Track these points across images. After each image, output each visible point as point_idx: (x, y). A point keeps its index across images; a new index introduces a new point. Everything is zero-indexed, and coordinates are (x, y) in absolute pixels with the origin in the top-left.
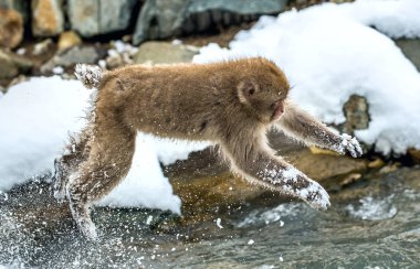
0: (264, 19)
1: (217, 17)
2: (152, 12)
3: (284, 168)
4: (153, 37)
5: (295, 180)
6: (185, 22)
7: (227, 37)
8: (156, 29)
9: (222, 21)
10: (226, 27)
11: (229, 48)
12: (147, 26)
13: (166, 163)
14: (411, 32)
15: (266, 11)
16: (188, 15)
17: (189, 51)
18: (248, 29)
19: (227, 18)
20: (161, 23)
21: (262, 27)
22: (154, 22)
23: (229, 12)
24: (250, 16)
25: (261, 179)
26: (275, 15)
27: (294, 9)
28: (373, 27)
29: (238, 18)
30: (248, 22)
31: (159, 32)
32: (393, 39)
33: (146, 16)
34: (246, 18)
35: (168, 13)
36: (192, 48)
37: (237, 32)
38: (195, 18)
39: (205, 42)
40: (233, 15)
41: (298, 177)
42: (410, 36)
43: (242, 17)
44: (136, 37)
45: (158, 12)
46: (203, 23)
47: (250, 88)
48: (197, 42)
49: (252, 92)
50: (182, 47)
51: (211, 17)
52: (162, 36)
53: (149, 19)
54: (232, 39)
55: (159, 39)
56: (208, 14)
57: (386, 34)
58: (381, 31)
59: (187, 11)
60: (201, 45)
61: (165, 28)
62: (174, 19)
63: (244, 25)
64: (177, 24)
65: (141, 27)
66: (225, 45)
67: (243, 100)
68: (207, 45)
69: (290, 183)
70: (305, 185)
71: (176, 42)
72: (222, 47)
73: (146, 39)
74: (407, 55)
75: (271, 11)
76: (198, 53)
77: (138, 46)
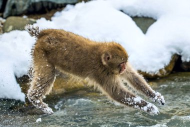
0: (68, 6)
1: (45, 5)
2: (13, 2)
3: (134, 96)
4: (13, 14)
5: (140, 102)
6: (29, 7)
7: (50, 15)
8: (15, 10)
9: (48, 7)
10: (50, 10)
11: (51, 20)
12: (10, 9)
13: (19, 76)
14: (140, 14)
15: (70, 2)
16: (31, 4)
17: (31, 21)
18: (60, 11)
19: (50, 5)
20: (17, 7)
21: (68, 10)
22: (14, 6)
23: (51, 2)
24: (61, 4)
25: (123, 103)
26: (74, 4)
27: (83, 2)
28: (122, 11)
29: (56, 5)
30: (61, 7)
31: (17, 12)
32: (131, 17)
33: (10, 4)
34: (60, 6)
35: (21, 2)
36: (33, 20)
37: (55, 12)
38: (34, 5)
39: (39, 17)
40: (53, 4)
41: (141, 101)
42: (140, 16)
43: (58, 5)
44: (5, 14)
45: (16, 2)
46: (38, 7)
47: (107, 57)
48: (35, 17)
49: (108, 58)
50: (28, 19)
51: (42, 5)
52: (18, 14)
53: (11, 5)
54: (53, 16)
55: (16, 15)
56: (41, 4)
57: (128, 15)
58: (126, 13)
59: (30, 1)
60: (37, 19)
61: (19, 10)
62: (24, 5)
63: (58, 9)
64: (25, 8)
65: (7, 9)
66: (49, 19)
67: (104, 63)
68: (40, 18)
69: (138, 104)
70: (145, 104)
71: (25, 17)
72: (47, 19)
73: (10, 15)
74: (138, 25)
75: (72, 2)
76: (36, 22)
77: (6, 18)
